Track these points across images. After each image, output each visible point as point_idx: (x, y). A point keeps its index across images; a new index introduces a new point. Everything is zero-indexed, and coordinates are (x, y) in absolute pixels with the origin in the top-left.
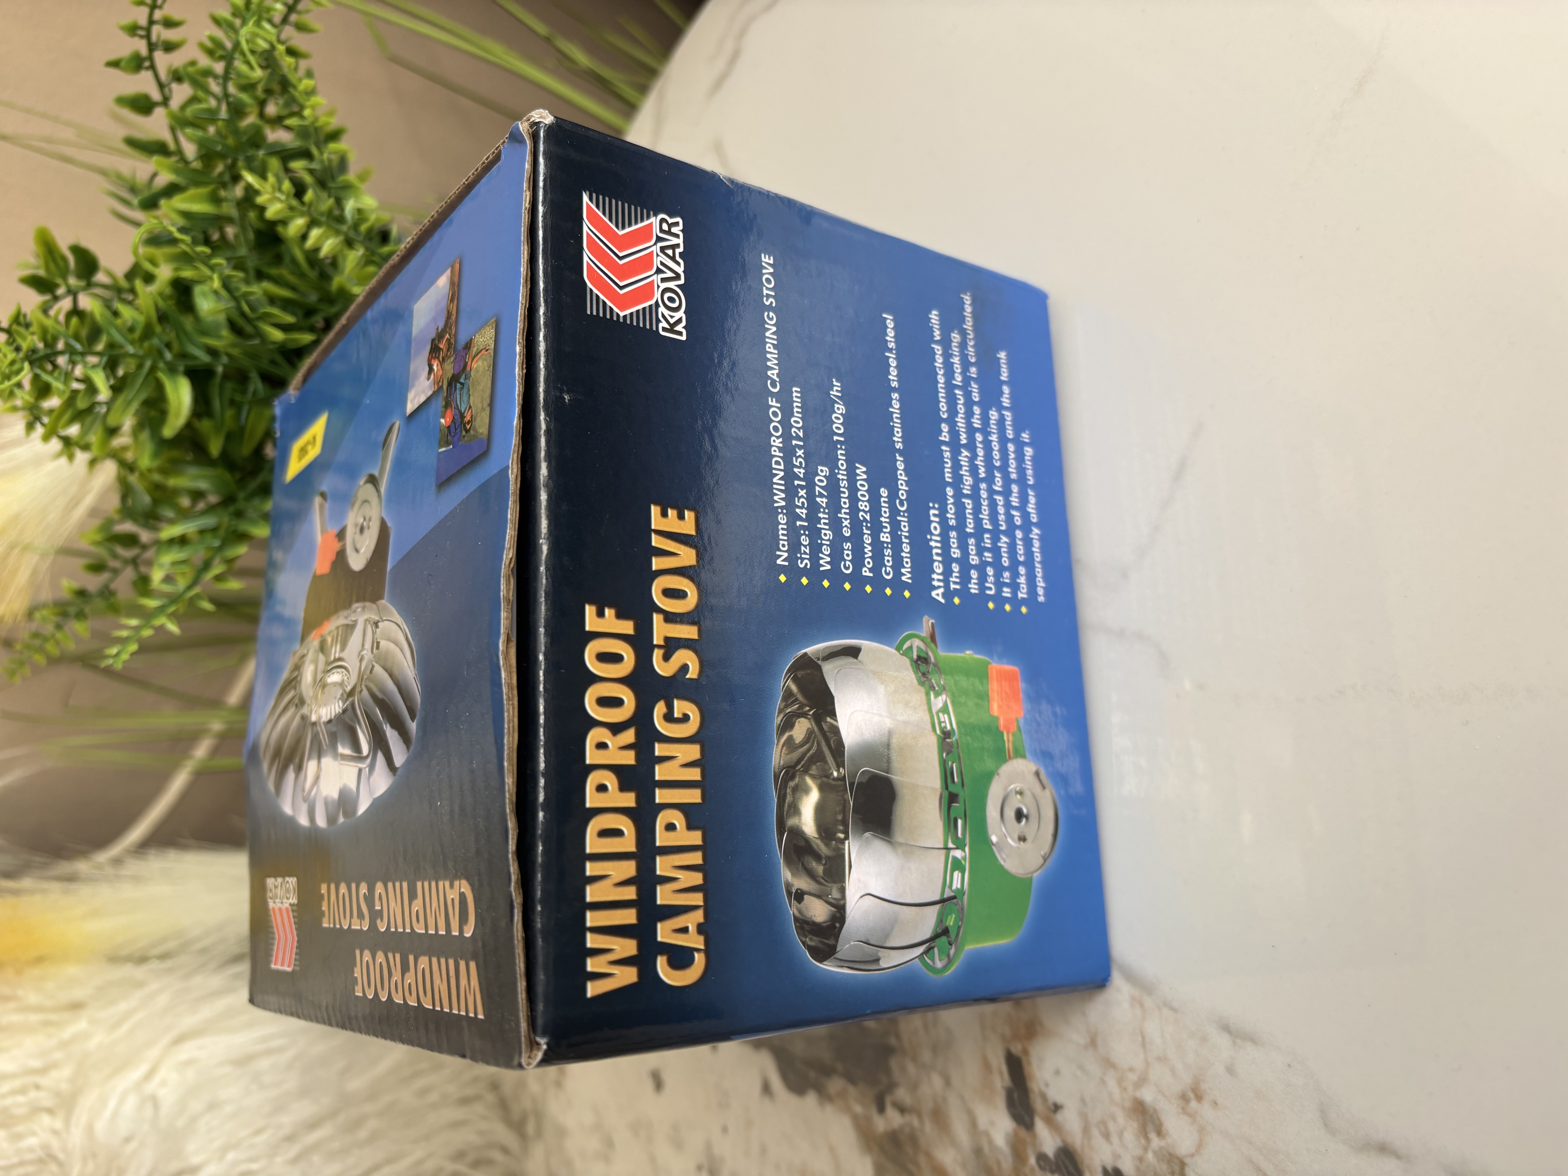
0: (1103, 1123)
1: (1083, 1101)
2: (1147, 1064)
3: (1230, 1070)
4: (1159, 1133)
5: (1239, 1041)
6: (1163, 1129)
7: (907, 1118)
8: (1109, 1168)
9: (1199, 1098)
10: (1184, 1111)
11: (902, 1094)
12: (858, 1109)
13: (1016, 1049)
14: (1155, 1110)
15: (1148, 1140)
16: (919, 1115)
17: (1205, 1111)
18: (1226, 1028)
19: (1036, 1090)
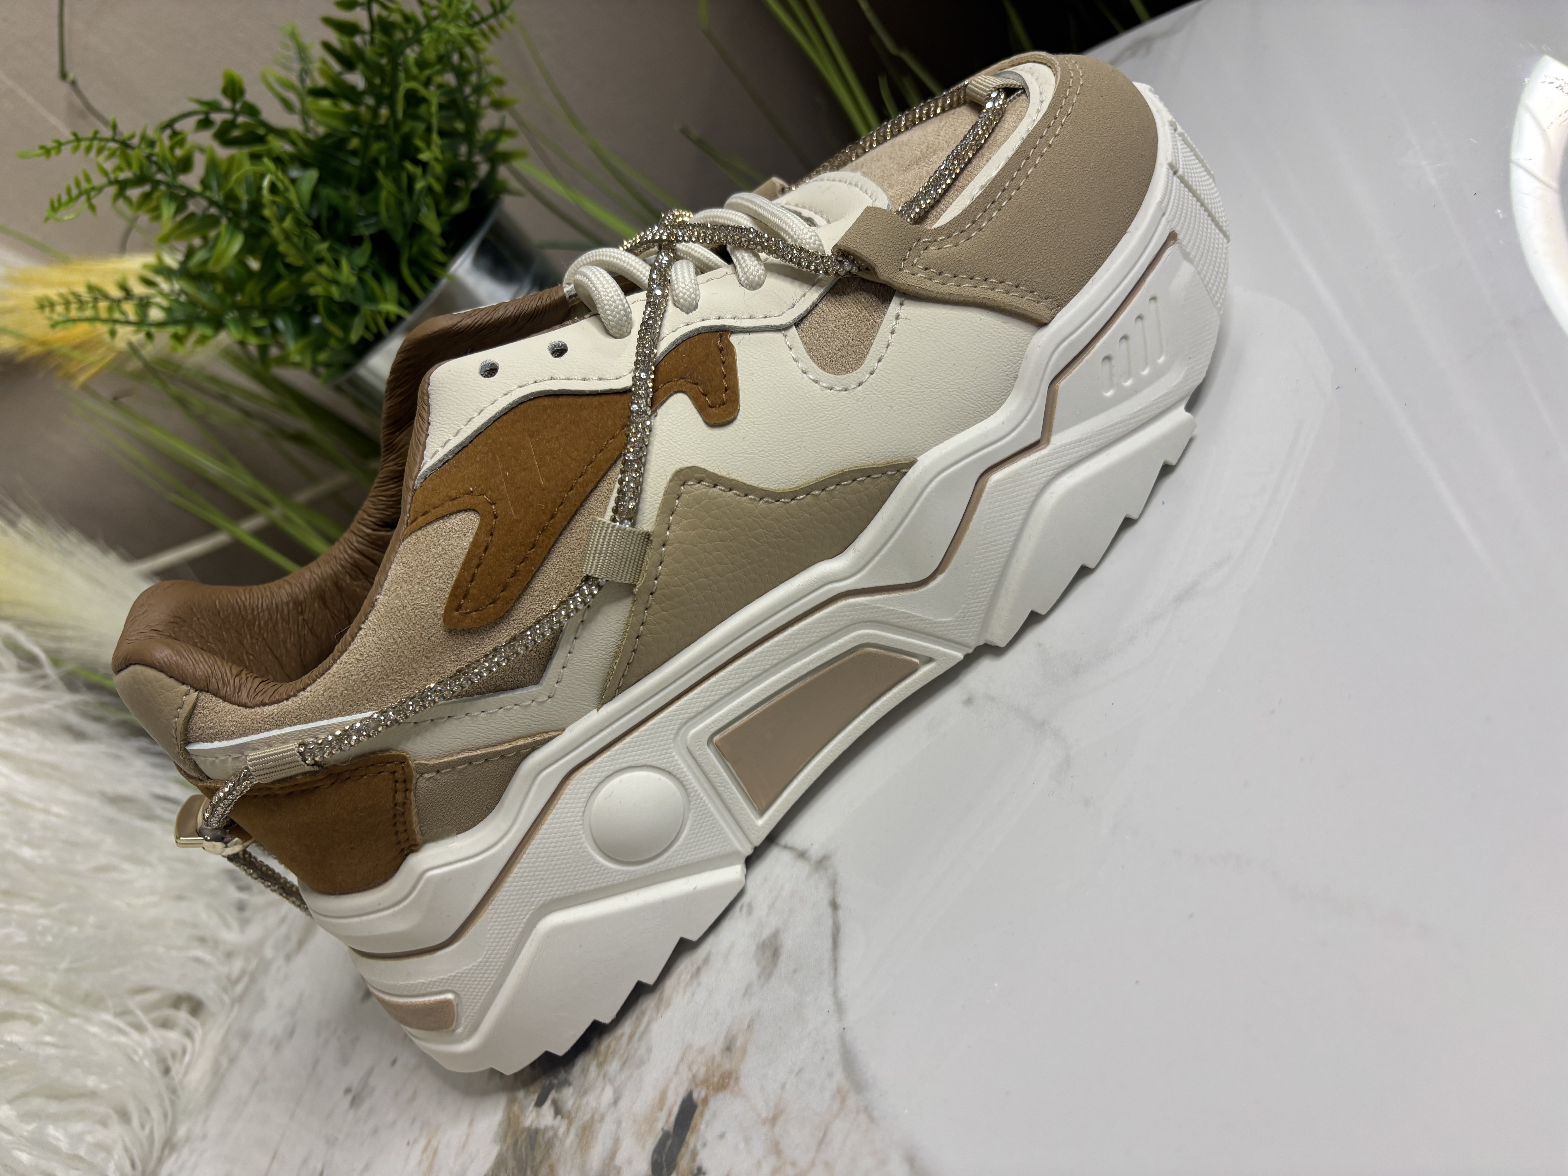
2: (813, 1163)
7: (557, 1121)
11: (568, 1096)
16: (570, 1123)
18: (911, 1160)
19: (691, 1145)
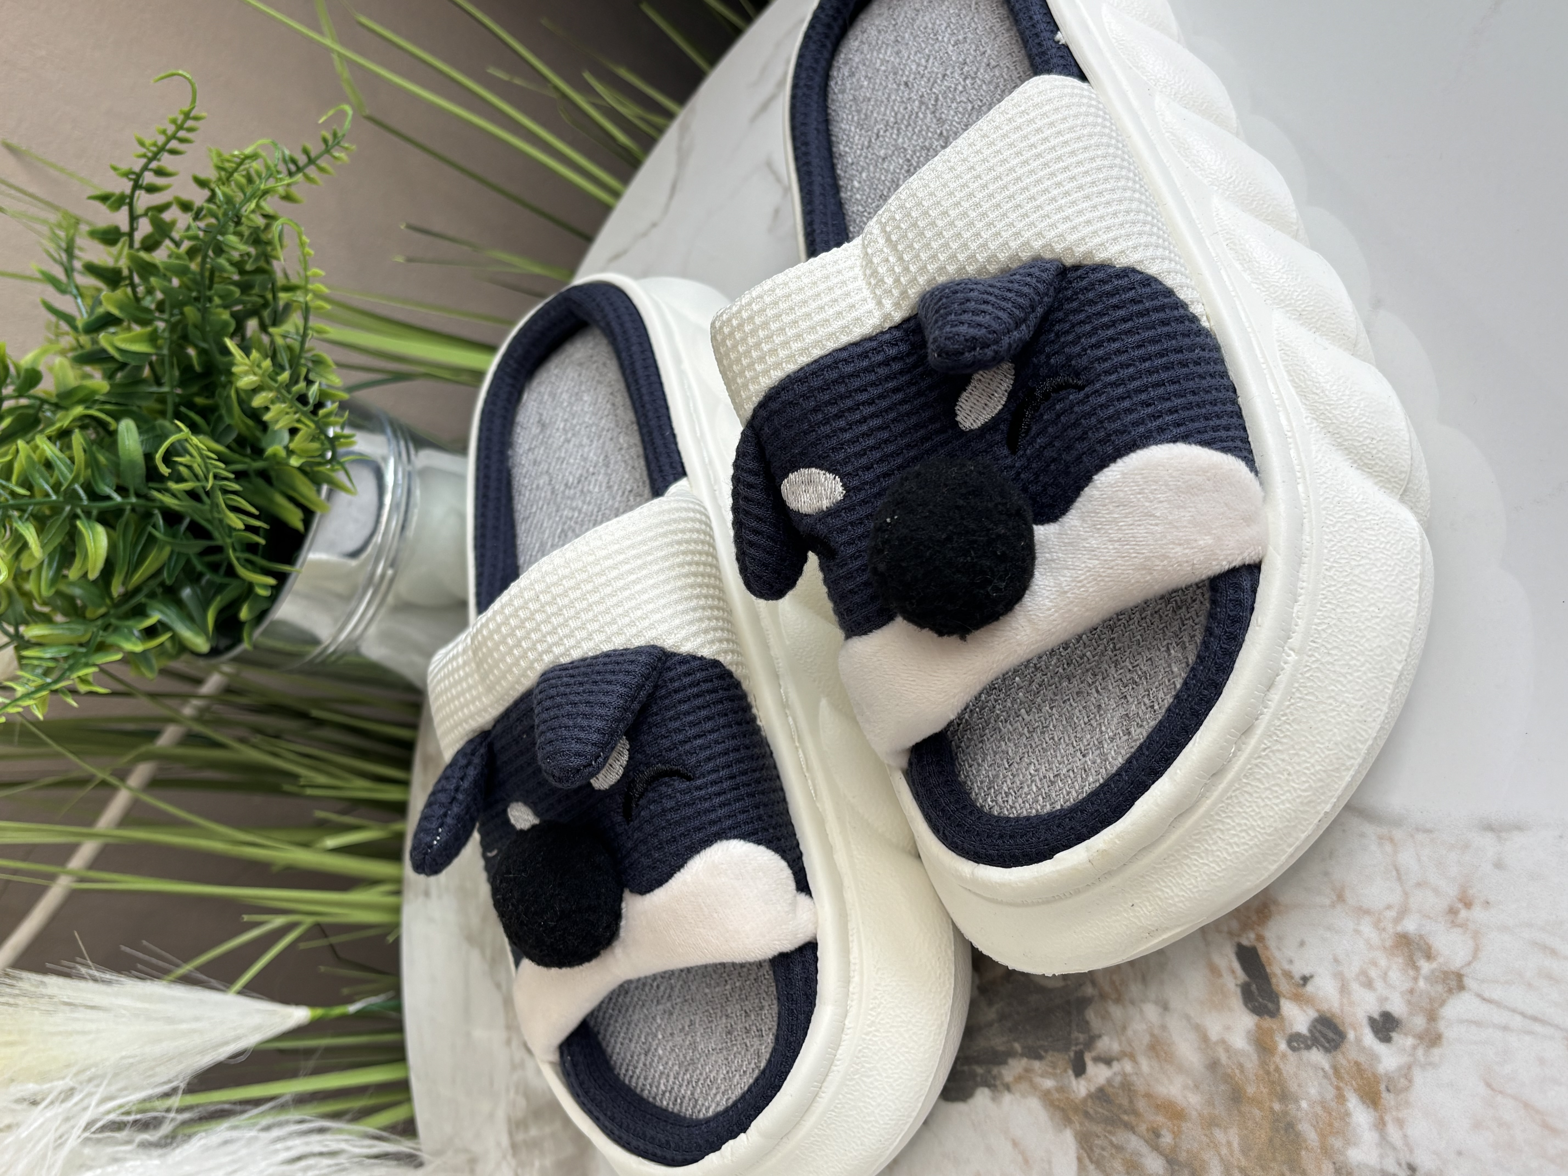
0: (1364, 973)
1: (1336, 960)
2: (1406, 894)
3: (1499, 865)
4: (1429, 956)
5: (1503, 834)
6: (1433, 951)
7: (1116, 1067)
8: (1376, 1016)
9: (1468, 905)
10: (1454, 924)
11: (1107, 1044)
12: (1048, 1083)
13: (1248, 939)
14: (1421, 937)
15: (1417, 969)
16: (1132, 1057)
17: (1478, 914)
18: (1489, 827)
19: (1278, 972)
